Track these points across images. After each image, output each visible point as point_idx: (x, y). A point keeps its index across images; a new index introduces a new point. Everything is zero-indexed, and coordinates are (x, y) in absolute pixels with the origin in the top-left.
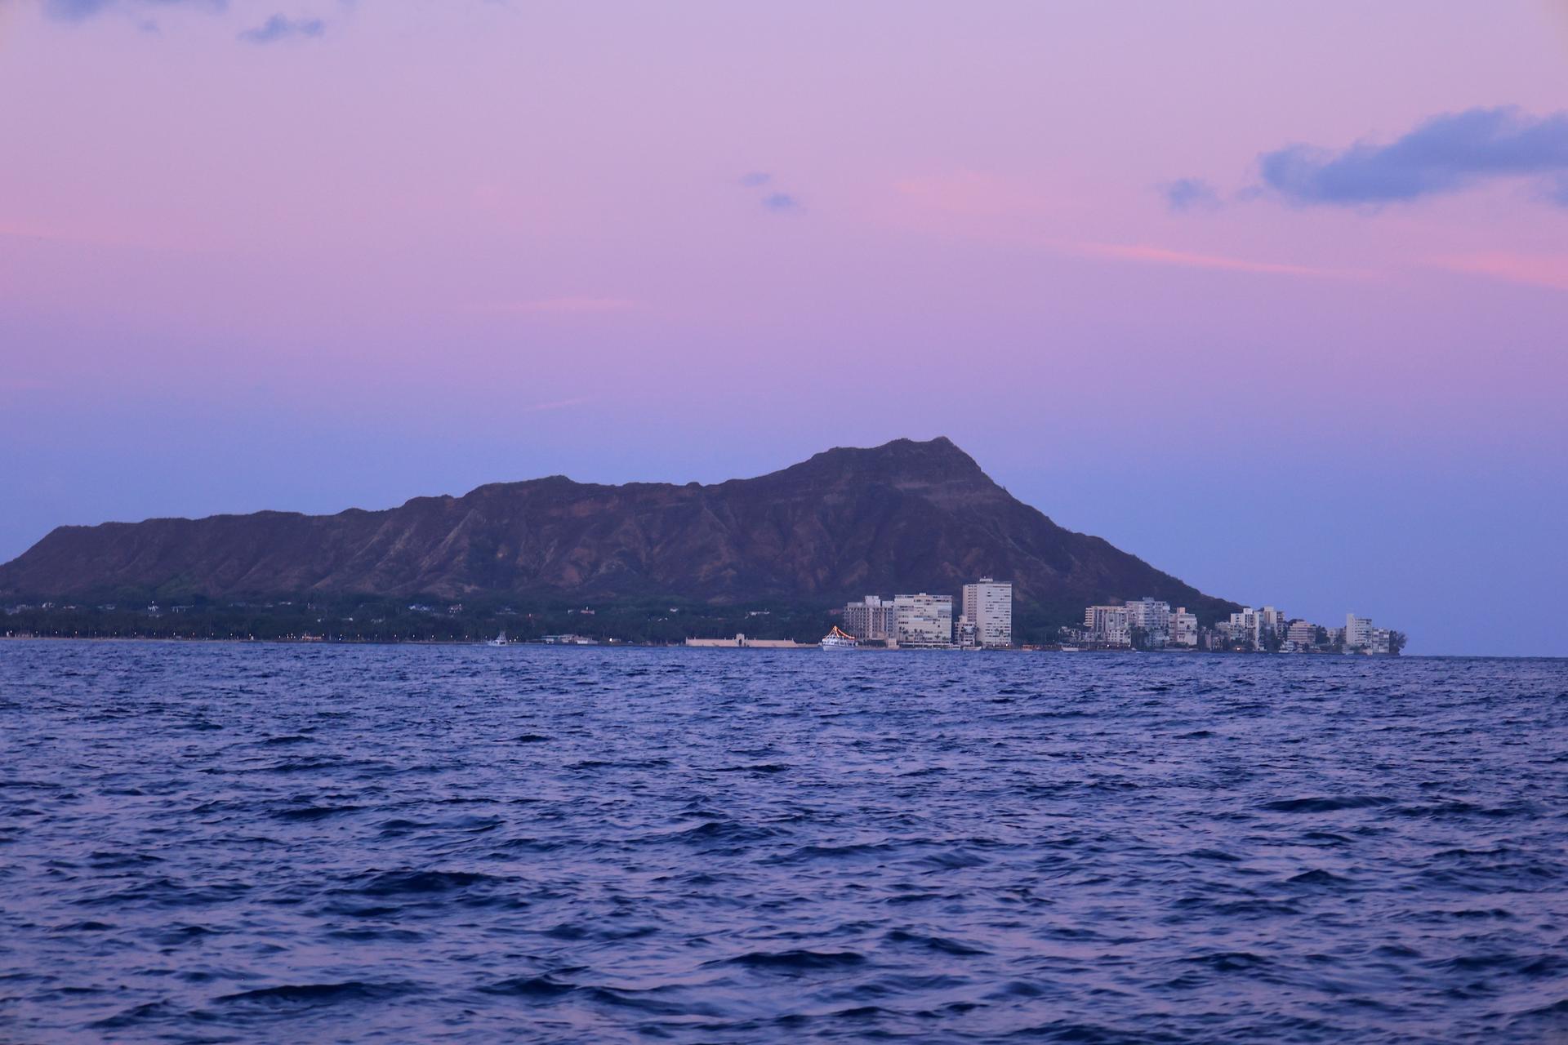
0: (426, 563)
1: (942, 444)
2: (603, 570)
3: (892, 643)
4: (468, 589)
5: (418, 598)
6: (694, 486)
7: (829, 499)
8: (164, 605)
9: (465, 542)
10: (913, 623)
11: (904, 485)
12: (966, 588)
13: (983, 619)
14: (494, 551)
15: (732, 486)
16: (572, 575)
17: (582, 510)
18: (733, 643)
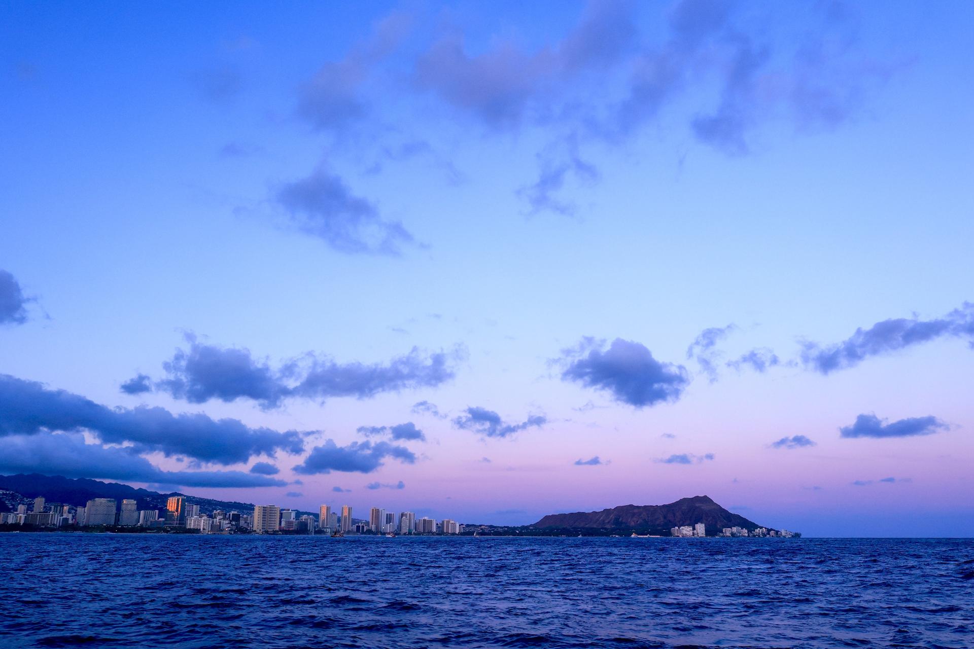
0: (606, 521)
1: (705, 497)
2: (638, 523)
3: (681, 536)
4: (613, 526)
5: (602, 528)
6: (657, 506)
7: (683, 508)
8: (557, 530)
9: (614, 517)
10: (684, 532)
11: (697, 505)
12: (696, 525)
13: (699, 531)
14: (619, 519)
15: (664, 506)
16: (633, 524)
17: (636, 511)
18: (647, 536)
